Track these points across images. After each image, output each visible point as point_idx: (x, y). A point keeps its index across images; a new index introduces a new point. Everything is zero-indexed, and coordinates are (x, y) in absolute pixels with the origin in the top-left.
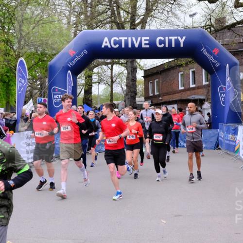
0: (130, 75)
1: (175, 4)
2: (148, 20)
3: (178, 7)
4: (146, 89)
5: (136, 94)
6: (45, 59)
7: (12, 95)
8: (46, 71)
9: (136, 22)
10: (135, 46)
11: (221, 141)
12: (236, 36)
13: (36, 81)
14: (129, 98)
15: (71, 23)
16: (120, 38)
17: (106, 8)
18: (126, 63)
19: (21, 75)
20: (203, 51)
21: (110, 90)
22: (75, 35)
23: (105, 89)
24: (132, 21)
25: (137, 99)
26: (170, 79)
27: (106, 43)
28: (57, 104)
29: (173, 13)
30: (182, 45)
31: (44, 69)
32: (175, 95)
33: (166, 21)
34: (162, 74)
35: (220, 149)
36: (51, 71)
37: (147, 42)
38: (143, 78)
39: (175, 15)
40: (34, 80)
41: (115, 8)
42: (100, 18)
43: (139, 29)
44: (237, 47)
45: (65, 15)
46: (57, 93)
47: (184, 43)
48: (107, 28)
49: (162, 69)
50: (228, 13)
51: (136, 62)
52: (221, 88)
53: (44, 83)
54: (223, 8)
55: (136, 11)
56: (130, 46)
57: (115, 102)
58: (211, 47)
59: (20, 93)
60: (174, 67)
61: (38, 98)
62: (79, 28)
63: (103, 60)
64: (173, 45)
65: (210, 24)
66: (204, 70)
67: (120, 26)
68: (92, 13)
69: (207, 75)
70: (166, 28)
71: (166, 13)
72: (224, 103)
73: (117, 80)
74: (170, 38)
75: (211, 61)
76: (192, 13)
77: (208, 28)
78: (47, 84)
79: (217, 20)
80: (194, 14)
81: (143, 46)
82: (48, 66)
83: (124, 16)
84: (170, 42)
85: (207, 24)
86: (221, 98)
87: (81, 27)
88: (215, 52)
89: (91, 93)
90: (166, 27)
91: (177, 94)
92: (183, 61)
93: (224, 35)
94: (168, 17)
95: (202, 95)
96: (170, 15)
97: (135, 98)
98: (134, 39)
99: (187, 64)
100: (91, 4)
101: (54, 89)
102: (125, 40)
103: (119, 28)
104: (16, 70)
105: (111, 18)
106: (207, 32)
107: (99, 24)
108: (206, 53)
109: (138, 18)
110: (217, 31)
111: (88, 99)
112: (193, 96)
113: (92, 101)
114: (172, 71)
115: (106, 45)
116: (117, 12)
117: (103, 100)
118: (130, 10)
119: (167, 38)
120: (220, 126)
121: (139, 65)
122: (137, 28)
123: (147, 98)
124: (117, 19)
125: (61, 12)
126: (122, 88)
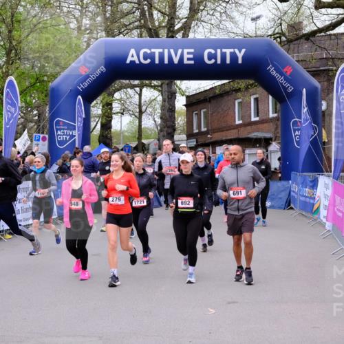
0: (166, 103)
1: (230, 2)
2: (192, 25)
3: (236, 6)
4: (189, 123)
5: (174, 130)
6: (45, 78)
8: (46, 96)
9: (176, 28)
10: (173, 62)
11: (293, 197)
12: (316, 49)
13: (32, 111)
14: (164, 136)
15: (83, 28)
16: (153, 50)
17: (133, 7)
18: (161, 86)
19: (10, 102)
20: (270, 69)
21: (138, 124)
22: (88, 45)
23: (130, 122)
24: (170, 26)
25: (176, 137)
26: (223, 110)
27: (132, 57)
28: (61, 143)
29: (228, 15)
30: (240, 61)
31: (43, 93)
32: (230, 131)
33: (218, 27)
34: (212, 101)
35: (292, 208)
36: (54, 96)
37: (191, 56)
38: (184, 108)
39: (232, 19)
40: (29, 109)
41: (146, 8)
42: (125, 21)
43: (179, 38)
44: (318, 64)
45: (74, 16)
46: (62, 127)
47: (243, 58)
48: (134, 36)
49: (211, 95)
50: (306, 17)
51: (175, 84)
52: (295, 123)
53: (43, 113)
54: (299, 10)
55: (175, 11)
56: (166, 61)
57: (144, 141)
58: (281, 64)
59: (8, 127)
60: (228, 92)
61: (34, 135)
62: (95, 36)
63: (128, 81)
64: (228, 61)
65: (280, 32)
66: (270, 97)
67: (153, 33)
68: (113, 13)
69: (276, 105)
70: (218, 37)
71: (217, 14)
72: (298, 143)
73: (147, 110)
74: (224, 50)
75: (281, 84)
76: (254, 16)
77: (277, 37)
78: (47, 114)
79: (291, 26)
80: (258, 18)
81: (186, 62)
82: (49, 89)
83: (158, 18)
84: (224, 56)
85: (276, 31)
86: (295, 136)
87: (98, 33)
88: (286, 72)
89: (110, 127)
90: (218, 35)
91: (233, 131)
92: (242, 84)
93: (300, 48)
94: (221, 21)
95: (268, 131)
96: (224, 18)
97: (173, 136)
99: (247, 88)
100: (112, 2)
101: (58, 122)
102: (160, 53)
103: (151, 36)
104: (3, 95)
105: (140, 21)
106: (276, 43)
107: (123, 30)
108: (274, 73)
109: (179, 22)
110: (289, 41)
111: (107, 136)
112: (256, 134)
113: (111, 140)
114: (226, 98)
115: (133, 59)
116: (149, 12)
117: (127, 138)
118: (167, 10)
119: (219, 51)
120: (292, 176)
121: (180, 89)
122: (177, 36)
123: (190, 135)
124: (149, 23)
125: (68, 11)
126: (155, 121)
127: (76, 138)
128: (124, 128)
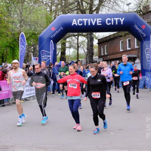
0: (89, 43)
2: (100, 8)
4: (100, 51)
5: (93, 54)
6: (36, 33)
7: (16, 56)
8: (37, 41)
9: (93, 9)
10: (92, 24)
11: (147, 83)
13: (31, 47)
14: (88, 57)
15: (52, 11)
16: (83, 19)
17: (74, 1)
18: (87, 35)
19: (22, 43)
20: (135, 27)
21: (77, 52)
22: (55, 18)
23: (74, 51)
24: (91, 8)
25: (94, 57)
26: (114, 45)
27: (74, 22)
29: (116, 3)
30: (122, 23)
31: (35, 39)
32: (117, 55)
33: (112, 8)
34: (110, 41)
35: (146, 88)
36: (40, 40)
37: (100, 22)
38: (97, 45)
39: (118, 5)
42: (71, 7)
45: (49, 5)
46: (44, 54)
47: (123, 22)
48: (75, 13)
49: (109, 39)
51: (93, 34)
55: (93, 2)
56: (89, 24)
57: (80, 59)
58: (140, 24)
59: (21, 54)
60: (117, 37)
62: (58, 14)
63: (72, 33)
64: (117, 24)
65: (140, 10)
66: (136, 39)
67: (83, 12)
68: (65, 4)
69: (138, 42)
70: (112, 13)
71: (112, 3)
72: (148, 59)
73: (81, 46)
74: (115, 19)
75: (141, 33)
76: (128, 3)
77: (139, 12)
78: (37, 49)
79: (144, 7)
80: (130, 4)
81: (98, 24)
82: (38, 38)
83: (85, 5)
84: (115, 21)
85: (138, 10)
86: (147, 56)
87: (59, 13)
88: (143, 28)
89: (65, 54)
91: (119, 54)
92: (123, 33)
93: (149, 17)
94: (113, 6)
95: (135, 54)
97: (92, 57)
98: (92, 20)
99: (125, 35)
101: (42, 52)
102: (86, 21)
103: (82, 13)
104: (19, 41)
105: (77, 7)
106: (138, 15)
107: (70, 11)
108: (137, 28)
109: (94, 7)
110: (144, 14)
111: (63, 57)
113: (65, 59)
114: (116, 40)
115: (75, 24)
116: (81, 3)
117: (72, 58)
118: (89, 1)
119: (112, 19)
120: (146, 74)
121: (95, 36)
122: (94, 13)
123: (100, 57)
124: (81, 8)
125: (46, 4)
126: (84, 51)
127: (51, 58)
128: (71, 54)
